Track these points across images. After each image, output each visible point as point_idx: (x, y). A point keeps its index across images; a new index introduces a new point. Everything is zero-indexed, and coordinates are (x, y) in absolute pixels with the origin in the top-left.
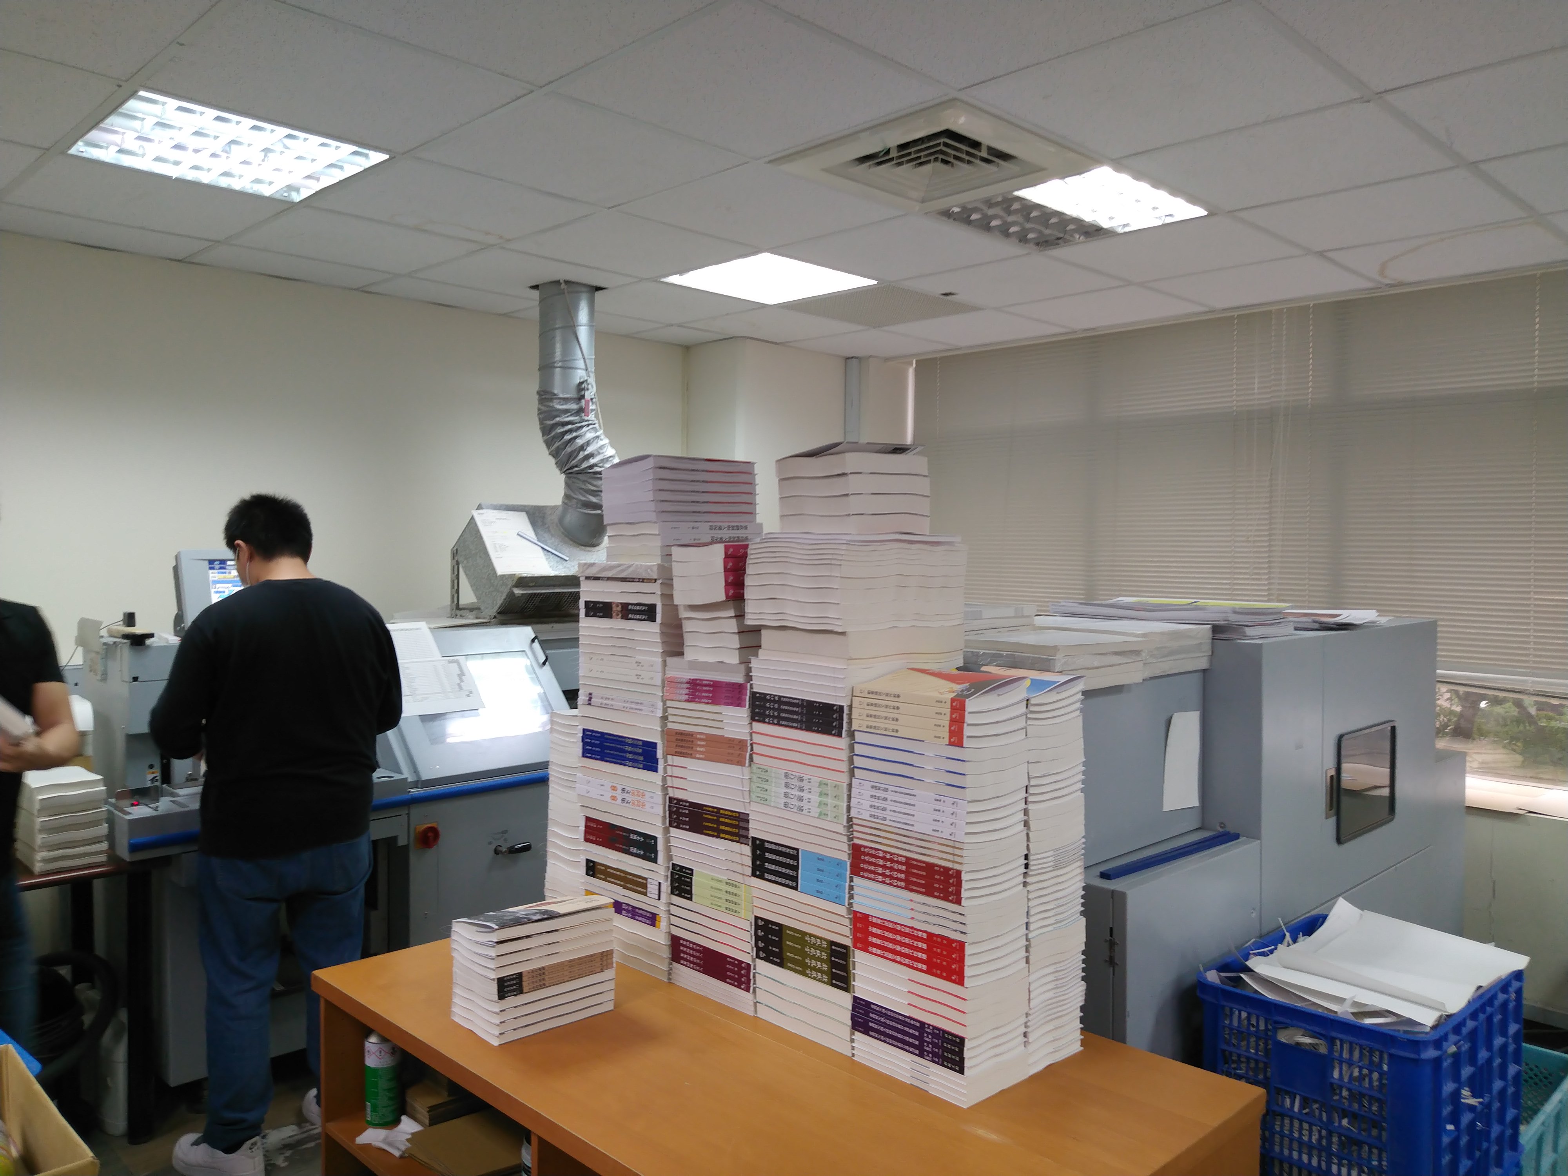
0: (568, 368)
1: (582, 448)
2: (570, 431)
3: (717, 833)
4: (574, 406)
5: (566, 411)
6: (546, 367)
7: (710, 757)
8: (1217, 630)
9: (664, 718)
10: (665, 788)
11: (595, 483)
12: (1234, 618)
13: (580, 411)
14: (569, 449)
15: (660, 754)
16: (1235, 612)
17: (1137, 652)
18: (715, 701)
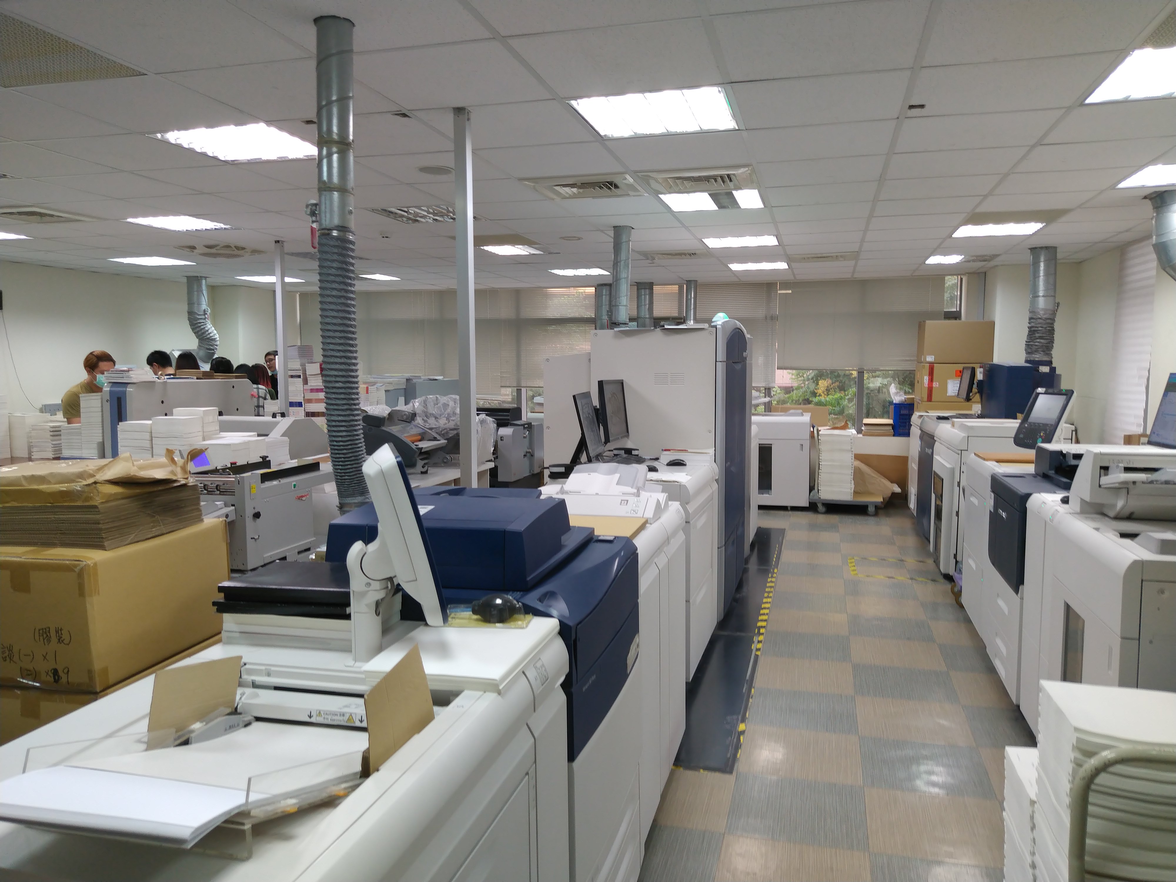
0: (199, 304)
1: (207, 331)
2: (203, 325)
3: (319, 416)
4: (203, 317)
5: (201, 319)
6: (190, 303)
7: (316, 403)
8: (407, 380)
9: (304, 397)
10: (305, 410)
11: (212, 342)
12: (410, 377)
13: (205, 319)
14: (203, 331)
15: (303, 404)
16: (411, 376)
17: (392, 383)
18: (317, 392)
